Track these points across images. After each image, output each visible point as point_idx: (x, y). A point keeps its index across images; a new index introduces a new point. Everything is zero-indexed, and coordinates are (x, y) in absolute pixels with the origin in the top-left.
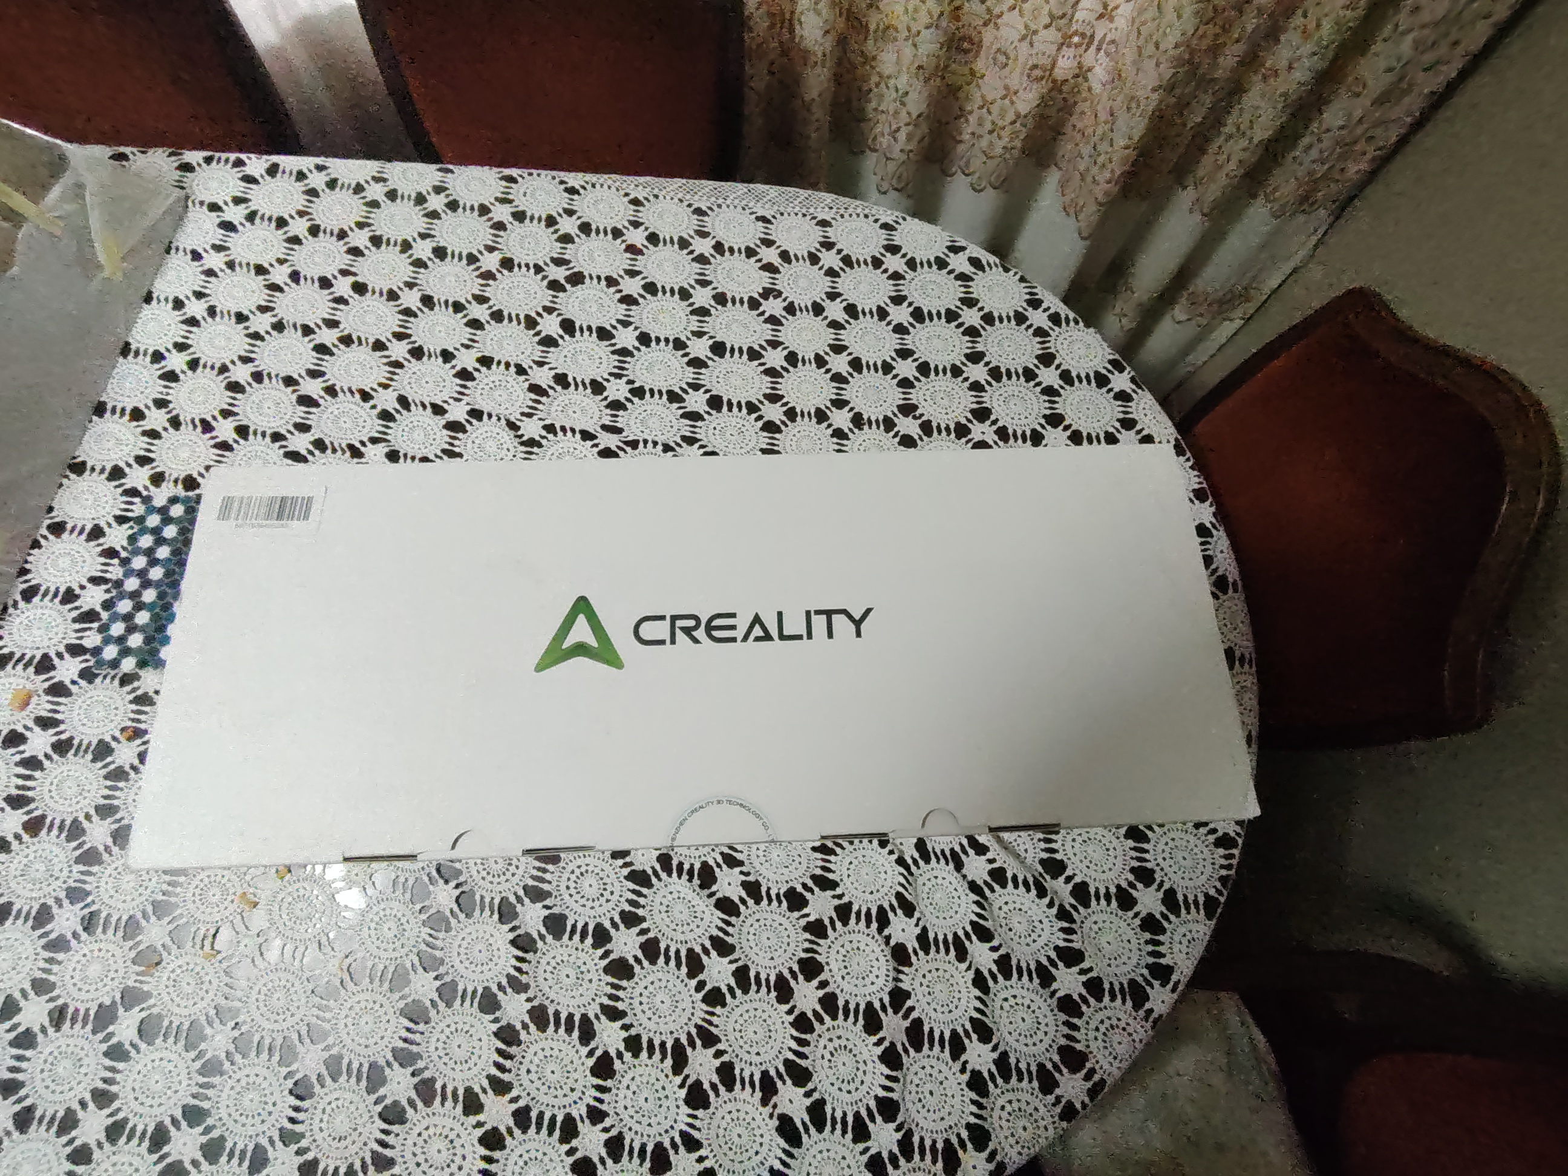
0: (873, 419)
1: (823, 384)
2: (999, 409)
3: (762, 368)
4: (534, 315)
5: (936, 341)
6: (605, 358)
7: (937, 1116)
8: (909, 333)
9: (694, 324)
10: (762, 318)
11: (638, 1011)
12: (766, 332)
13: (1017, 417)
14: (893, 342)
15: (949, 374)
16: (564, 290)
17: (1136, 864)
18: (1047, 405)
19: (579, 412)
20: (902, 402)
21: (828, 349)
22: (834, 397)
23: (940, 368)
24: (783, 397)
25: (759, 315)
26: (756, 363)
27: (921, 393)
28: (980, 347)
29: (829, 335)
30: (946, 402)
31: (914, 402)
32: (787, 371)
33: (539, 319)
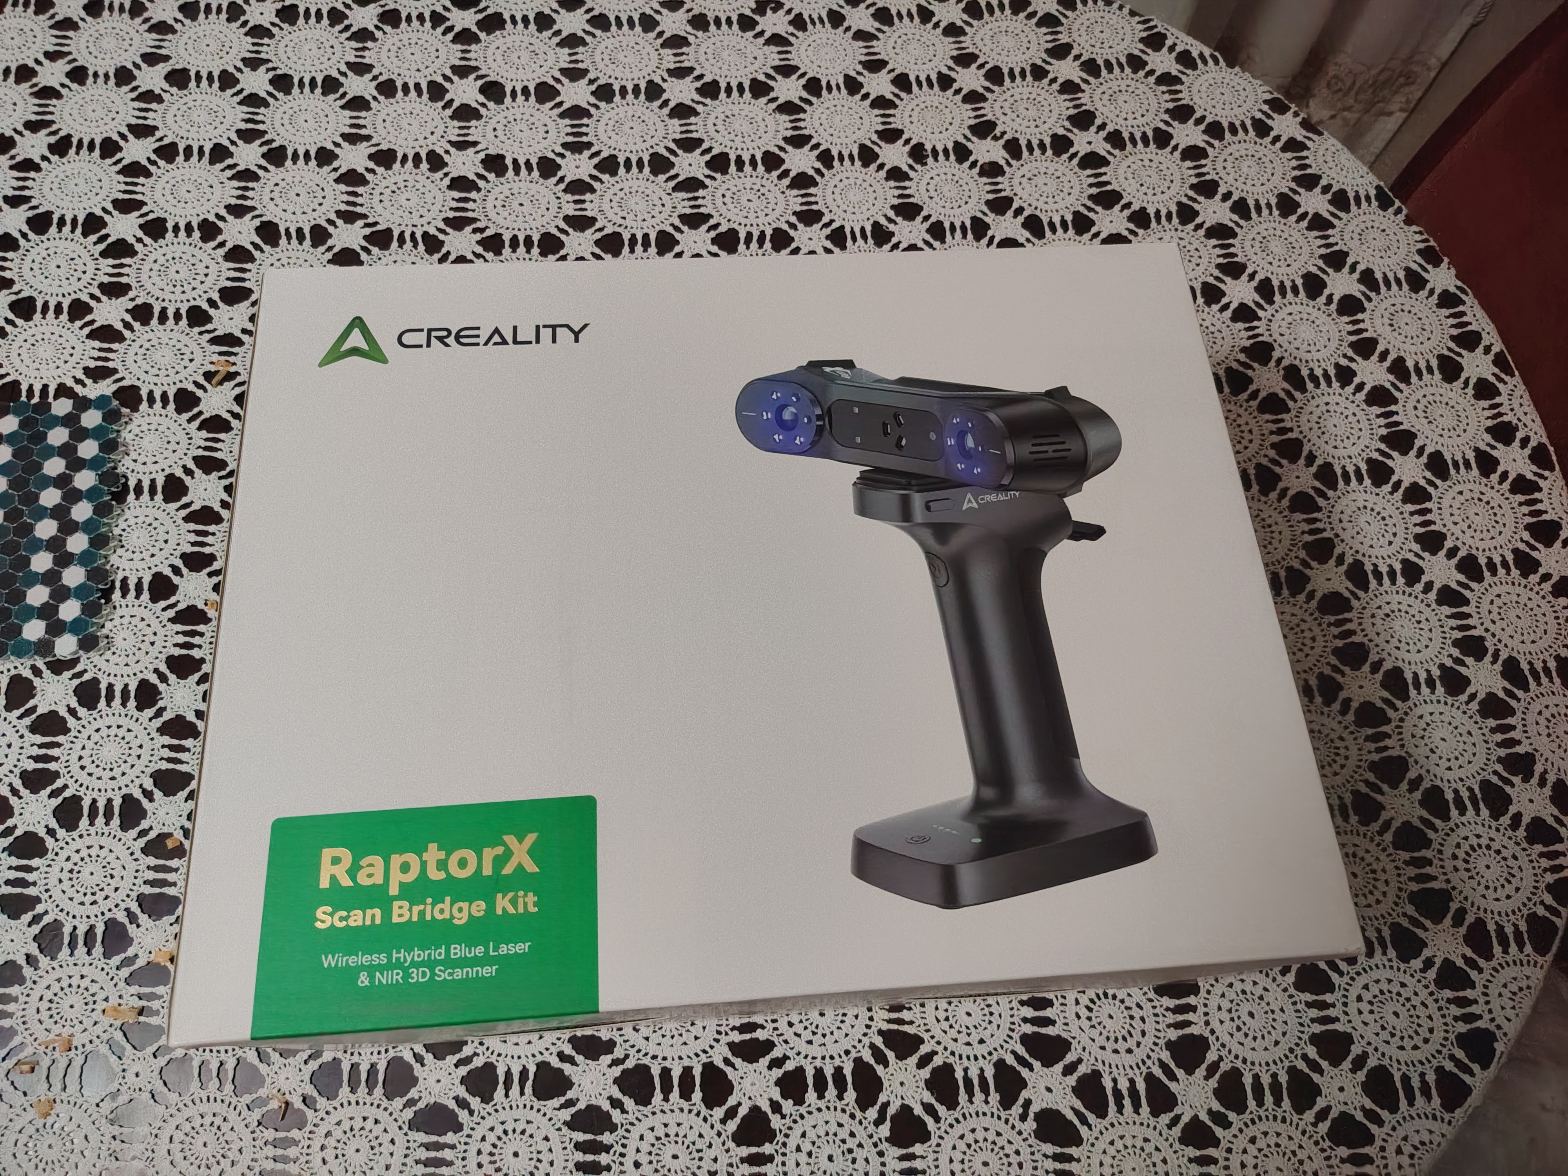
0: (940, 148)
1: (862, 113)
2: (1105, 110)
3: (774, 105)
4: (440, 80)
5: (1003, 38)
6: (551, 126)
7: (1269, 1040)
8: (965, 34)
9: (669, 59)
10: (761, 40)
11: (789, 1034)
12: (772, 56)
13: (1130, 116)
14: (947, 48)
15: (1029, 78)
16: (477, 40)
17: (1458, 635)
18: (1167, 97)
19: (527, 203)
20: (973, 122)
21: (860, 68)
22: (881, 128)
23: (1017, 71)
24: (810, 137)
25: (756, 36)
26: (764, 100)
27: (997, 106)
28: (1064, 39)
29: (858, 50)
30: (1032, 113)
31: (990, 117)
32: (810, 103)
33: (447, 85)
